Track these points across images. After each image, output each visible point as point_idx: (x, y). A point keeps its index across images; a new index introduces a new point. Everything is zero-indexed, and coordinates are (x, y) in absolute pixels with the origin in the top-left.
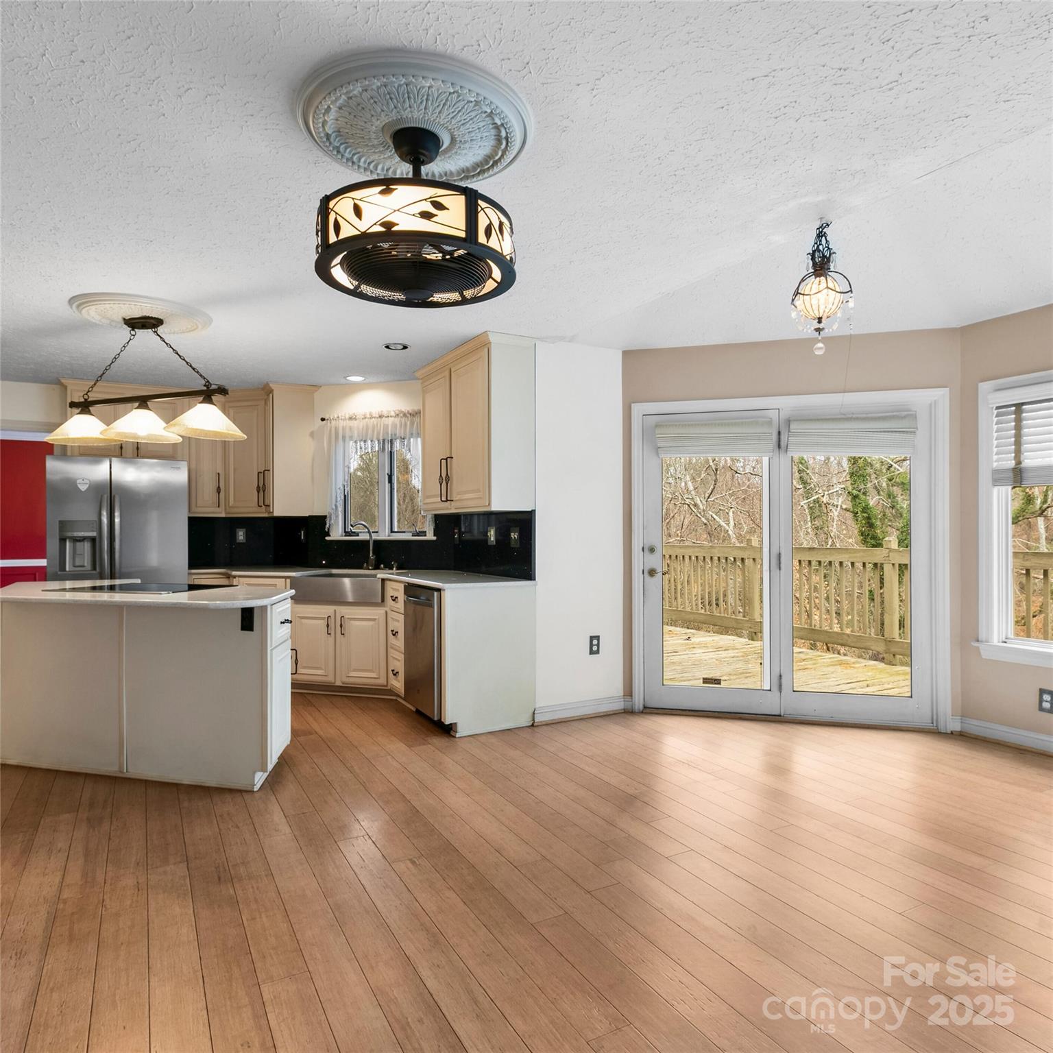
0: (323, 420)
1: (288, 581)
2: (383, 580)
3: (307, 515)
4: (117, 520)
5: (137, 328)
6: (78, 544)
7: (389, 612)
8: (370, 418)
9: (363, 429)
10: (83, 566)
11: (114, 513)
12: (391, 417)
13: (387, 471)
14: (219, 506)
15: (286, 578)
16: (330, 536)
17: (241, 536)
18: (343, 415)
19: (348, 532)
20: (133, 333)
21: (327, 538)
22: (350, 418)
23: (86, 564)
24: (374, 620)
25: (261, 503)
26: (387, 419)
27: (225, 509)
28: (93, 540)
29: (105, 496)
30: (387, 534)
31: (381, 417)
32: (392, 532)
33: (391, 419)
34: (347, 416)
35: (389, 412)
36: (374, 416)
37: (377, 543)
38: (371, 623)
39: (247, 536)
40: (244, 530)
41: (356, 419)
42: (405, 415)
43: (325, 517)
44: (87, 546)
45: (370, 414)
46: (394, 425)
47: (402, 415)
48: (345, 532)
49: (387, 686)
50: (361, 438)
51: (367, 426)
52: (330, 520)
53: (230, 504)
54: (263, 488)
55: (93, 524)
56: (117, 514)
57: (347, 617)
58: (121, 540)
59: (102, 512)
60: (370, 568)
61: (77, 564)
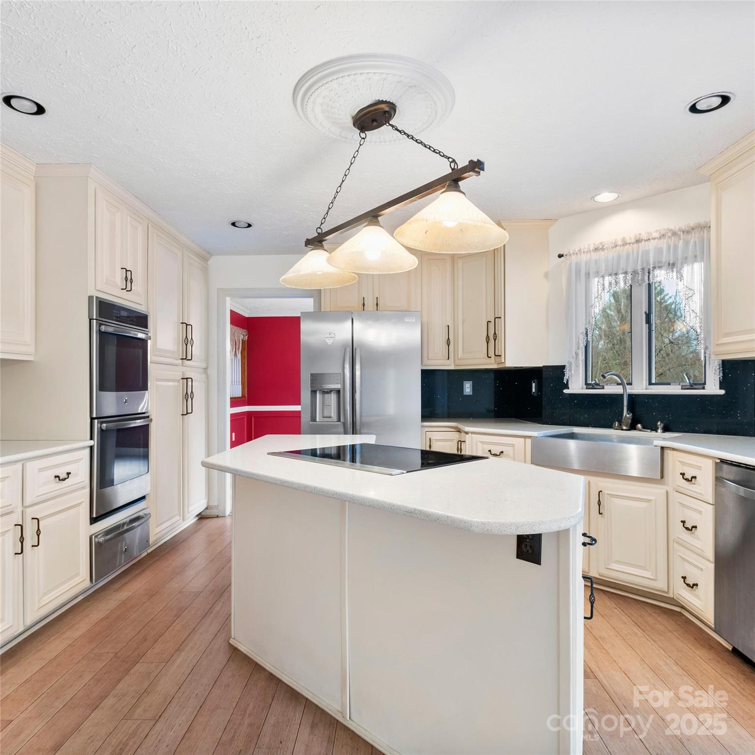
0: (560, 256)
1: (529, 441)
2: (662, 448)
3: (542, 366)
4: (358, 373)
5: (367, 131)
6: (326, 395)
7: (671, 493)
8: (624, 245)
9: (613, 259)
10: (330, 417)
11: (355, 365)
12: (654, 239)
13: (645, 308)
14: (448, 359)
15: (525, 437)
16: (568, 388)
17: (468, 388)
18: (587, 247)
19: (590, 384)
20: (363, 135)
21: (566, 391)
22: (596, 249)
23: (332, 416)
24: (649, 501)
25: (492, 354)
26: (647, 243)
27: (454, 362)
28: (338, 392)
29: (348, 349)
30: (644, 387)
31: (638, 241)
32: (650, 383)
33: (653, 243)
34: (592, 248)
35: (649, 233)
36: (628, 241)
37: (632, 398)
38: (644, 505)
39: (474, 388)
40: (471, 382)
41: (603, 249)
42: (674, 234)
43: (563, 367)
44: (333, 397)
45: (624, 239)
46: (659, 251)
47: (670, 234)
48: (586, 384)
49: (667, 593)
50: (611, 271)
51: (619, 257)
52: (570, 370)
53: (459, 356)
54: (493, 337)
55: (338, 376)
56: (358, 367)
57: (606, 492)
58: (361, 392)
59: (345, 365)
60: (624, 428)
61: (326, 415)
